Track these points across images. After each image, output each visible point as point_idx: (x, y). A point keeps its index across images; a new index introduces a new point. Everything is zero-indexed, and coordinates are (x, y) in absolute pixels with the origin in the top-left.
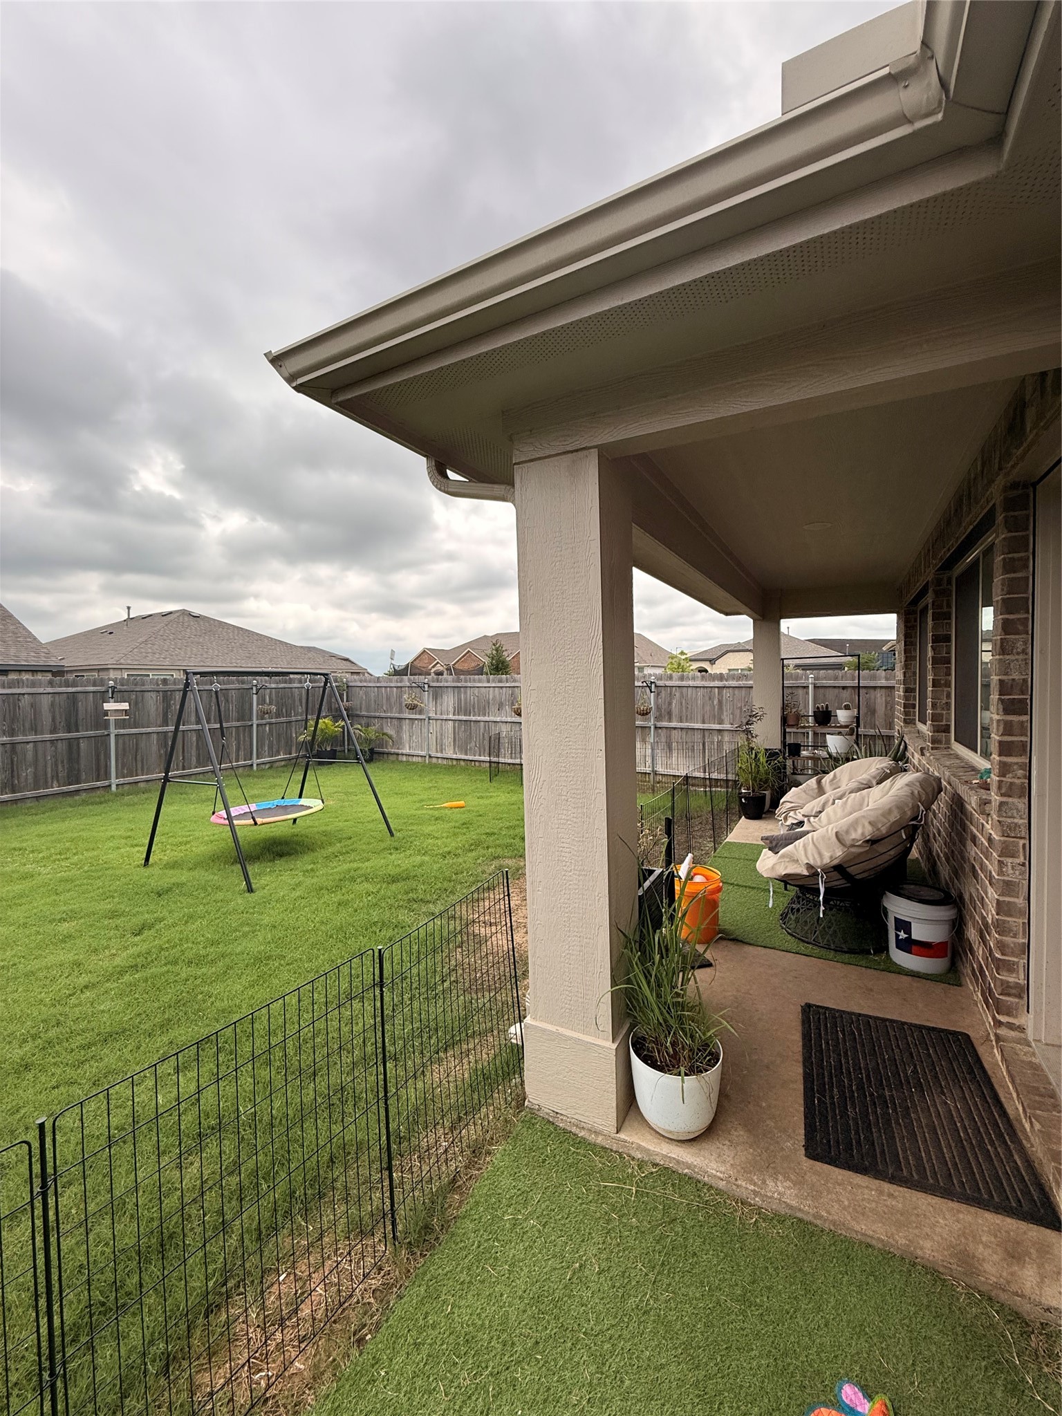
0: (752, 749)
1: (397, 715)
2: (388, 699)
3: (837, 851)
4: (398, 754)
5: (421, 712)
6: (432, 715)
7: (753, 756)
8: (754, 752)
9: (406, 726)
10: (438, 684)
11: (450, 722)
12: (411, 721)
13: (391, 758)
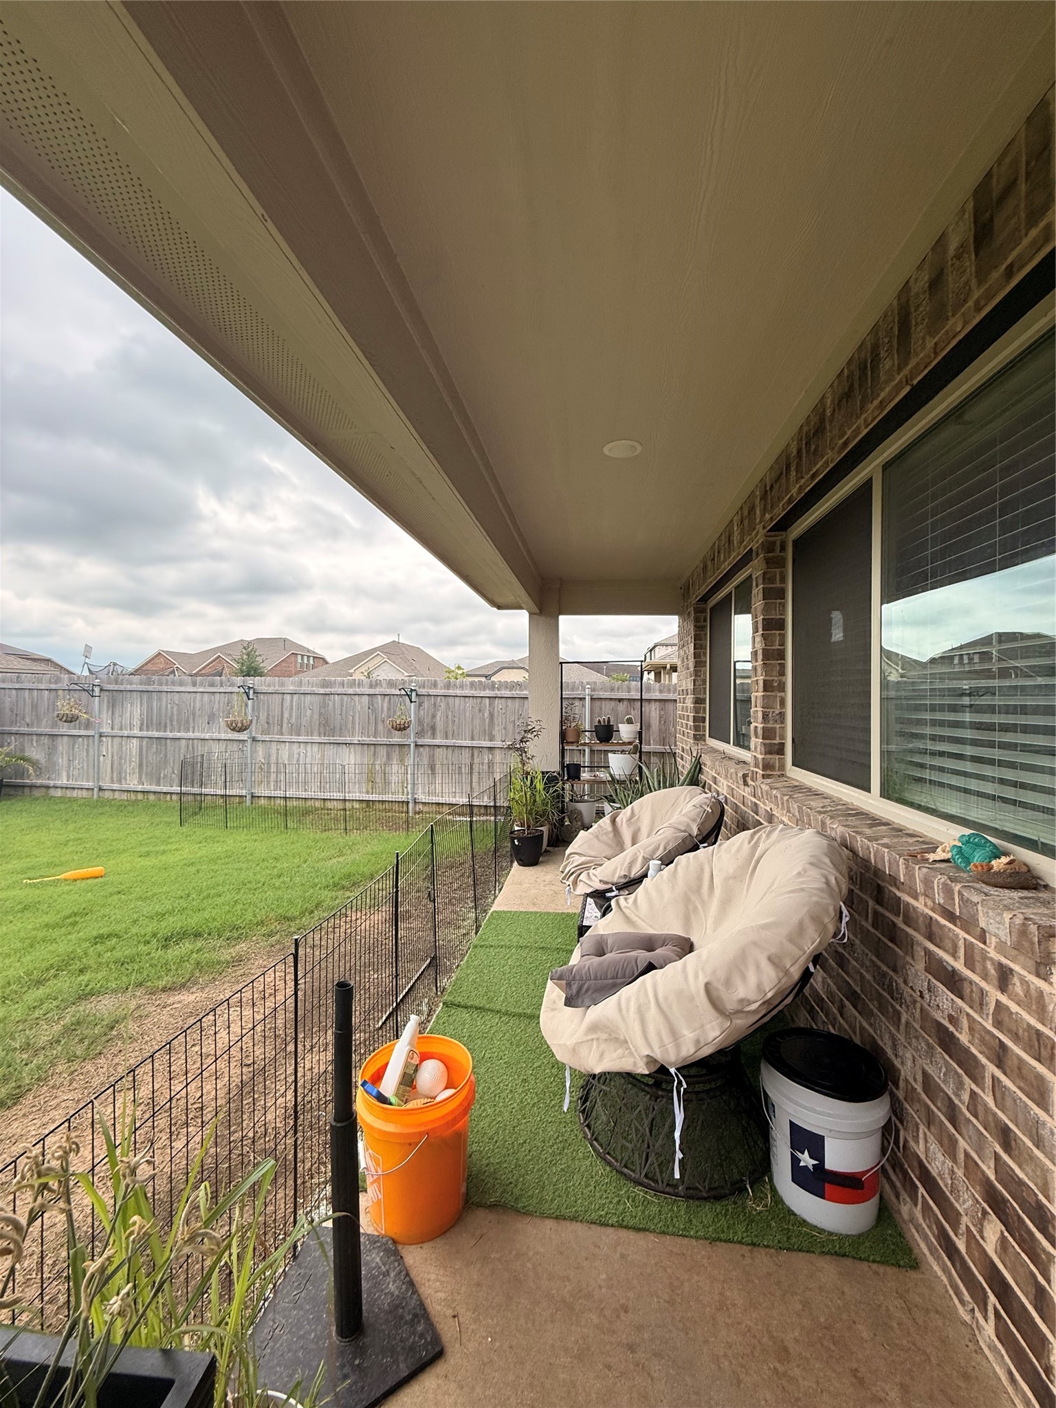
0: (528, 773)
1: (48, 730)
2: (35, 707)
3: (708, 1027)
4: (48, 787)
5: (88, 725)
6: (106, 729)
7: (528, 783)
8: (529, 778)
9: (63, 745)
10: (116, 687)
11: (134, 741)
12: (71, 739)
13: (37, 793)
